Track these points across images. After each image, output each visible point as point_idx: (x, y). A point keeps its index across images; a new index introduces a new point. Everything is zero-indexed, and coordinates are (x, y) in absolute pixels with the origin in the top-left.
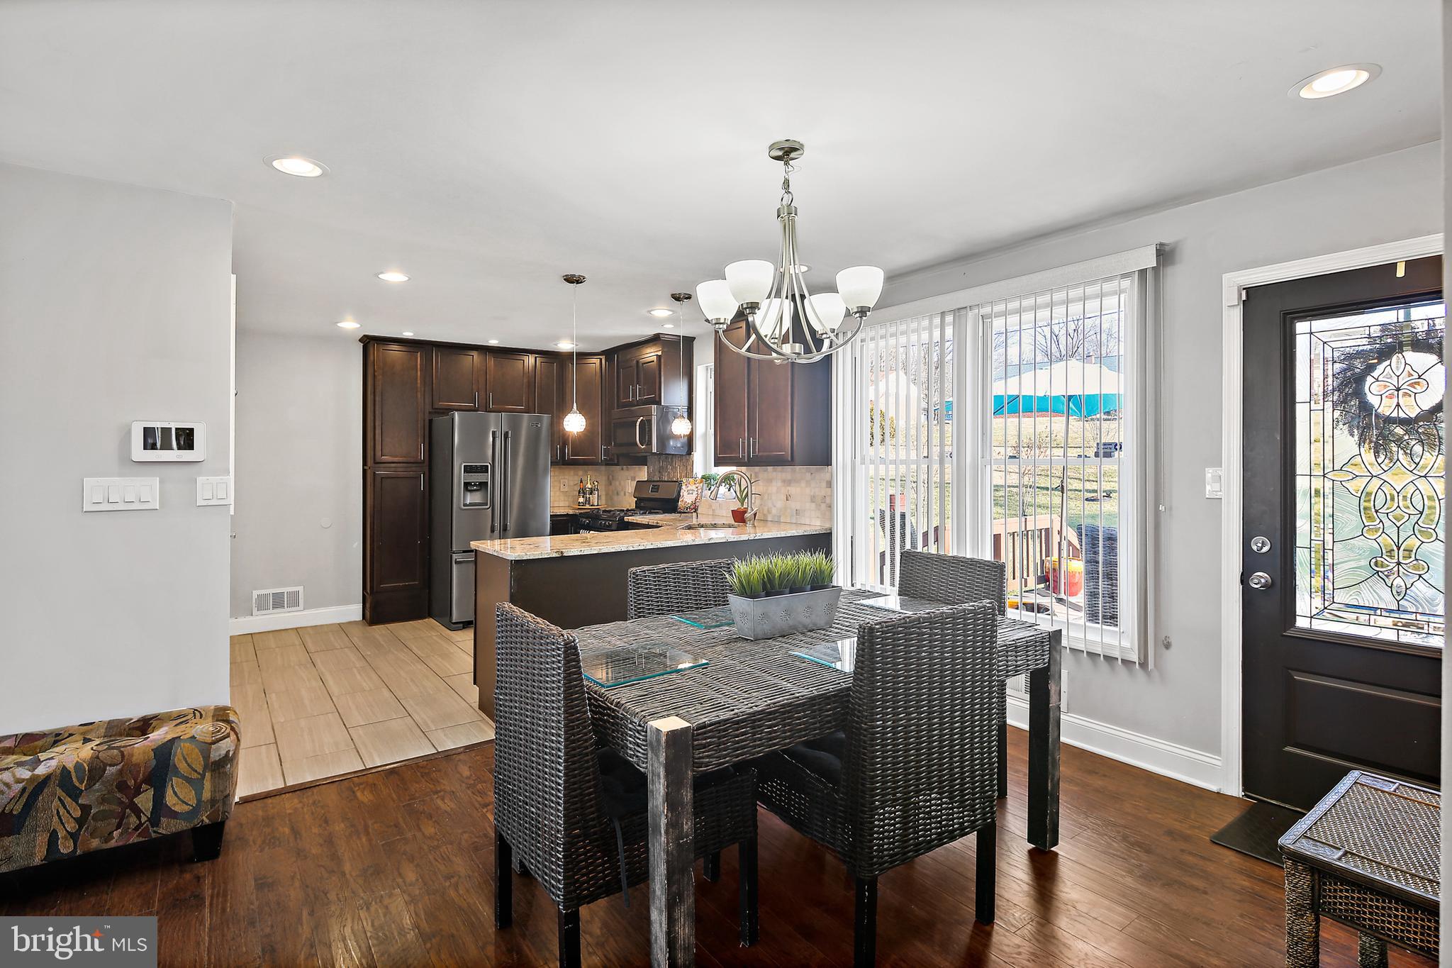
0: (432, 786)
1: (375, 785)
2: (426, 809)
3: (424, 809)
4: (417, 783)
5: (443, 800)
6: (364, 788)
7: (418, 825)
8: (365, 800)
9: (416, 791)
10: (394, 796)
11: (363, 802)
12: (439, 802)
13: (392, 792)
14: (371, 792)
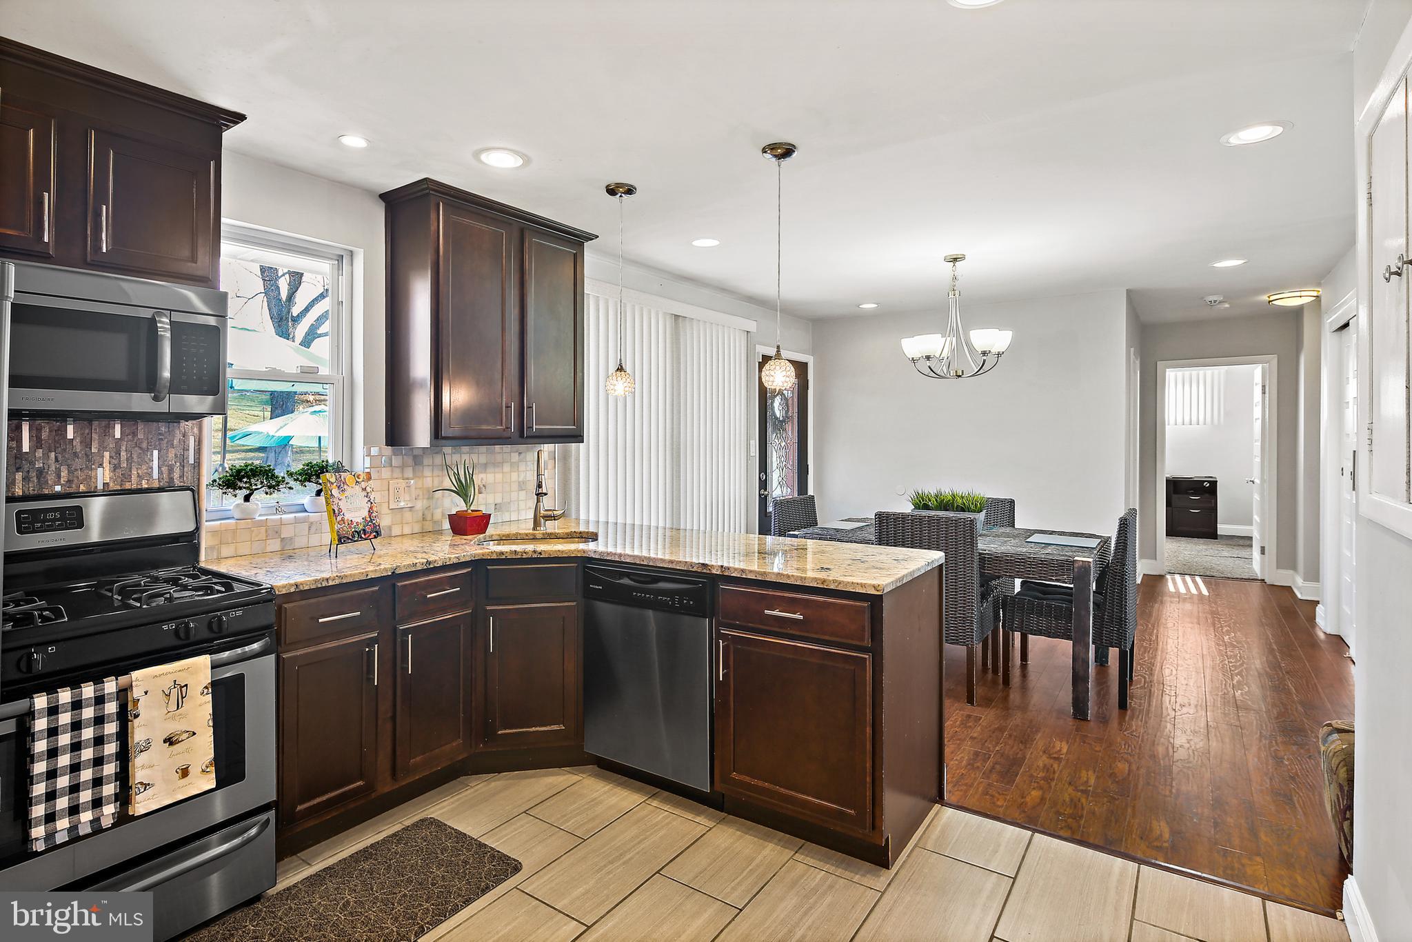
0: (1083, 800)
1: (1142, 838)
2: (1110, 783)
3: (1112, 783)
4: (1094, 813)
5: (1087, 782)
6: (1157, 839)
7: (1129, 774)
8: (1163, 824)
9: (1104, 804)
10: (1129, 810)
11: (1168, 823)
12: (1092, 781)
13: (1128, 817)
14: (1151, 830)
